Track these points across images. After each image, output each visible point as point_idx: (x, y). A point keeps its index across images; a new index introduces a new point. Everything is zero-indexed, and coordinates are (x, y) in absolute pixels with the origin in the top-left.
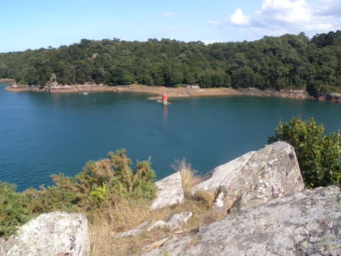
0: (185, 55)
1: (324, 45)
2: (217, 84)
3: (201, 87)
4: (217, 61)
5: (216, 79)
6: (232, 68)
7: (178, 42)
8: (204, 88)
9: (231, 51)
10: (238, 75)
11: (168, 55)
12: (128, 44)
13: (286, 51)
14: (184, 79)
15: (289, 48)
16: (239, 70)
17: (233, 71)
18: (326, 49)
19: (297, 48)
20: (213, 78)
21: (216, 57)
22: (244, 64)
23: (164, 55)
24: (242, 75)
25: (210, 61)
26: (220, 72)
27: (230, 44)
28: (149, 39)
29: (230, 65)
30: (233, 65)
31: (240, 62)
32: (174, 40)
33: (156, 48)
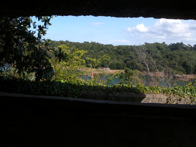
0: (103, 52)
1: (174, 49)
2: (119, 68)
3: (111, 69)
4: (120, 56)
5: (118, 65)
6: (127, 60)
7: (100, 44)
8: (112, 69)
9: (127, 51)
10: (130, 63)
11: (95, 51)
12: (73, 44)
13: (155, 52)
14: (102, 64)
15: (157, 50)
16: (130, 61)
17: (128, 61)
18: (175, 52)
19: (161, 50)
20: (117, 64)
21: (119, 53)
22: (133, 58)
23: (92, 51)
24: (132, 63)
25: (116, 55)
26: (121, 62)
27: (127, 46)
28: (84, 42)
29: (126, 58)
30: (128, 58)
31: (131, 57)
32: (98, 43)
33: (88, 47)
